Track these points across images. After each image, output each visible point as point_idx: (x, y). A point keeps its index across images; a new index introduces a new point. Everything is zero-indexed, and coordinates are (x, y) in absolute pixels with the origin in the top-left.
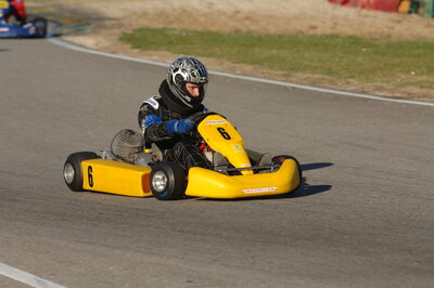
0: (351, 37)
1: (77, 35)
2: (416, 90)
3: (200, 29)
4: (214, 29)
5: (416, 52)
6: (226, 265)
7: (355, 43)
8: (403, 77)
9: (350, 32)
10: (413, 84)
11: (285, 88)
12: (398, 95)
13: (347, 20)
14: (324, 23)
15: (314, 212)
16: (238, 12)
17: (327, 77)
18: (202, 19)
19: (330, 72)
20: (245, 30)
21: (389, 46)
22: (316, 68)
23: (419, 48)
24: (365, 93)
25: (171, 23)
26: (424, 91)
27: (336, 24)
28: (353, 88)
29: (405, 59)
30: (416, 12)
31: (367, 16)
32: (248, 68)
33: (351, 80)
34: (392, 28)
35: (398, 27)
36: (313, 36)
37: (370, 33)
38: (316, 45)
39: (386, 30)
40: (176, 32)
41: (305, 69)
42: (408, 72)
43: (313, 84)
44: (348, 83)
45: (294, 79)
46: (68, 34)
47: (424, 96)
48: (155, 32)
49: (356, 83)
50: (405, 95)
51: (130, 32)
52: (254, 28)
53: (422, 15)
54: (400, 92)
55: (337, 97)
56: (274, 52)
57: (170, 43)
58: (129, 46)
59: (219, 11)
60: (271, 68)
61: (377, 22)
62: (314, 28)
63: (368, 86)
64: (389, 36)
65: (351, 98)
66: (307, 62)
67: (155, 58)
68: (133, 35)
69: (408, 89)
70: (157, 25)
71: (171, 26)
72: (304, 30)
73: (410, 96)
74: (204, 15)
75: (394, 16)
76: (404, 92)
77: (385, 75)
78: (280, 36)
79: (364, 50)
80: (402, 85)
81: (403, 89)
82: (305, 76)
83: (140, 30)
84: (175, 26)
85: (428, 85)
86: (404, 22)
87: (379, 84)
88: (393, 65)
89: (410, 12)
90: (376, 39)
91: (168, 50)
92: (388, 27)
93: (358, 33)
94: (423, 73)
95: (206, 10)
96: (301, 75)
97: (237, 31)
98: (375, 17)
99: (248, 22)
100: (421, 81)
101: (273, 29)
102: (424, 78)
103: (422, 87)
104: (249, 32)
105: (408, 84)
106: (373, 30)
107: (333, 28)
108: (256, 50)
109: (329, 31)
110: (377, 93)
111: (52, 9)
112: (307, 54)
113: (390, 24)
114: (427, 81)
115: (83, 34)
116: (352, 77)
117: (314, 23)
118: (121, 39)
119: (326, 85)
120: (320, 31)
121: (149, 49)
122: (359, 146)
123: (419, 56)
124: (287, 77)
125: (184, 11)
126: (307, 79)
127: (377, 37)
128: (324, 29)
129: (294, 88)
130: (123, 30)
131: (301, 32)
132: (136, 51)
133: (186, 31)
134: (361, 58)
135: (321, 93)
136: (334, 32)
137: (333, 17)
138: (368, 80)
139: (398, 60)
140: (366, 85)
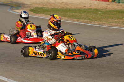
0: (95, 9)
1: (17, 9)
2: (114, 24)
3: (52, 7)
4: (56, 7)
5: (114, 13)
6: (61, 74)
7: (96, 11)
8: (110, 20)
10: (113, 22)
11: (77, 24)
12: (109, 25)
13: (94, 4)
14: (87, 5)
16: (63, 2)
17: (89, 21)
18: (53, 5)
19: (89, 19)
20: (65, 8)
21: (106, 12)
22: (86, 18)
23: (115, 12)
24: (99, 25)
25: (44, 6)
26: (117, 24)
27: (91, 5)
28: (96, 24)
29: (111, 15)
30: (114, 2)
31: (100, 3)
32: (66, 18)
33: (96, 21)
34: (107, 6)
35: (109, 6)
36: (84, 9)
37: (101, 8)
38: (85, 12)
39: (105, 7)
40: (46, 8)
41: (82, 18)
42: (112, 19)
43: (85, 23)
44: (95, 22)
45: (79, 21)
46: (15, 9)
47: (116, 26)
48: (39, 8)
51: (32, 8)
52: (68, 7)
53: (116, 3)
55: (92, 26)
56: (74, 14)
57: (44, 11)
58: (32, 12)
59: (58, 2)
60: (73, 18)
61: (103, 5)
62: (85, 7)
63: (101, 23)
64: (106, 8)
65: (96, 26)
66: (83, 16)
67: (40, 16)
68: (33, 9)
69: (112, 24)
70: (40, 6)
71: (44, 7)
72: (82, 7)
73: (112, 26)
74: (53, 3)
75: (107, 3)
77: (105, 20)
78: (75, 9)
79: (99, 13)
80: (110, 23)
81: (110, 24)
83: (35, 8)
84: (45, 7)
85: (117, 22)
86: (111, 5)
87: (104, 22)
88: (108, 17)
89: (112, 2)
91: (43, 13)
93: (97, 8)
94: (116, 19)
95: (54, 2)
96: (81, 20)
97: (63, 8)
98: (102, 3)
99: (66, 5)
100: (116, 21)
101: (73, 7)
102: (116, 20)
103: (116, 23)
104: (66, 8)
105: (112, 22)
106: (102, 7)
107: (90, 7)
108: (68, 13)
109: (89, 8)
110: (103, 25)
111: (9, 2)
112: (83, 14)
113: (107, 5)
114: (117, 21)
115: (19, 9)
116: (96, 20)
117: (85, 5)
118: (30, 11)
119: (88, 23)
120: (86, 8)
121: (38, 13)
123: (115, 14)
124: (77, 21)
125: (47, 2)
126: (83, 21)
127: (103, 9)
128: (88, 7)
129: (79, 24)
130: (30, 8)
131: (81, 8)
132: (34, 14)
133: (48, 8)
134: (98, 15)
135: (87, 25)
136: (91, 8)
137: (90, 3)
138: (100, 21)
139: (109, 15)
140: (100, 23)
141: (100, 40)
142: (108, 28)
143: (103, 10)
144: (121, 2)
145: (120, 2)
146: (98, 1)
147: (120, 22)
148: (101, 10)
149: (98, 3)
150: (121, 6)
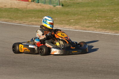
5: (34, 12)
7: (17, 10)
8: (31, 19)
9: (16, 7)
10: (33, 21)
12: (30, 24)
13: (15, 4)
14: (8, 5)
15: (8, 57)
17: (10, 20)
19: (10, 18)
21: (27, 11)
22: (7, 17)
23: (35, 11)
24: (21, 24)
26: (37, 23)
28: (17, 23)
29: (31, 14)
30: (33, 2)
31: (20, 3)
33: (17, 20)
34: (27, 6)
35: (29, 6)
36: (5, 8)
38: (6, 11)
39: (25, 6)
41: (4, 17)
42: (32, 18)
43: (6, 22)
44: (16, 21)
45: (1, 20)
47: (37, 24)
49: (18, 21)
50: (31, 24)
53: (35, 2)
54: (30, 23)
55: (13, 25)
61: (24, 4)
62: (6, 6)
64: (26, 8)
69: (32, 22)
73: (33, 24)
75: (27, 3)
76: (32, 23)
77: (26, 19)
79: (20, 12)
81: (31, 23)
82: (4, 19)
85: (37, 21)
86: (30, 4)
87: (24, 21)
88: (28, 16)
89: (32, 2)
90: (23, 9)
92: (26, 6)
93: (18, 7)
94: (36, 18)
96: (3, 19)
98: (22, 3)
100: (36, 20)
102: (36, 19)
103: (36, 22)
106: (22, 6)
107: (11, 6)
109: (10, 7)
110: (24, 24)
112: (4, 13)
113: (27, 5)
116: (17, 19)
122: (20, 38)
123: (35, 13)
126: (4, 20)
127: (23, 8)
128: (8, 6)
131: (2, 7)
134: (19, 14)
135: (8, 24)
136: (11, 7)
137: (11, 3)
138: (21, 20)
139: (29, 15)
140: (21, 22)
141: (22, 39)
142: (29, 26)
143: (24, 10)
144: (41, 2)
145: (39, 2)
146: (18, 1)
147: (40, 21)
148: (22, 10)
149: (18, 2)
150: (40, 5)
